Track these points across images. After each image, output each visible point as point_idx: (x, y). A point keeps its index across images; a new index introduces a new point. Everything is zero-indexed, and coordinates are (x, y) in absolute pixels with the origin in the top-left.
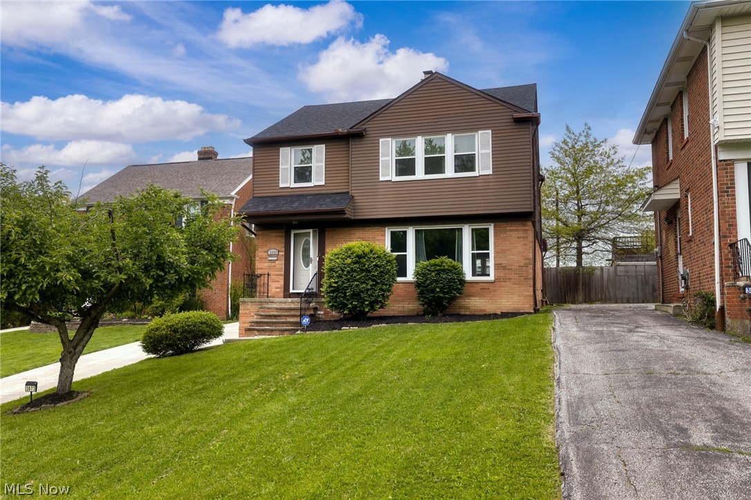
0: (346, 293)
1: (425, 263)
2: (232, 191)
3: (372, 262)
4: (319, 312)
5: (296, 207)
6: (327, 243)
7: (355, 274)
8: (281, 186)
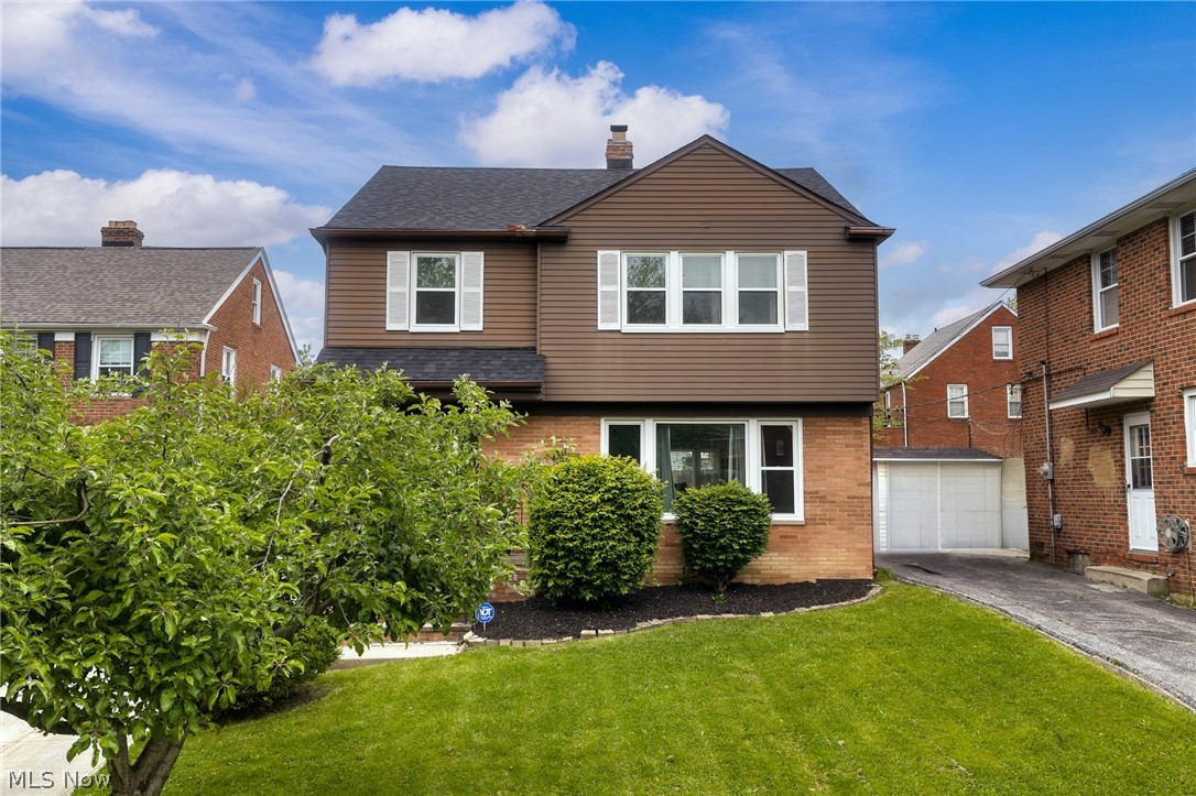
2: (203, 316)
5: (436, 374)
8: (390, 327)
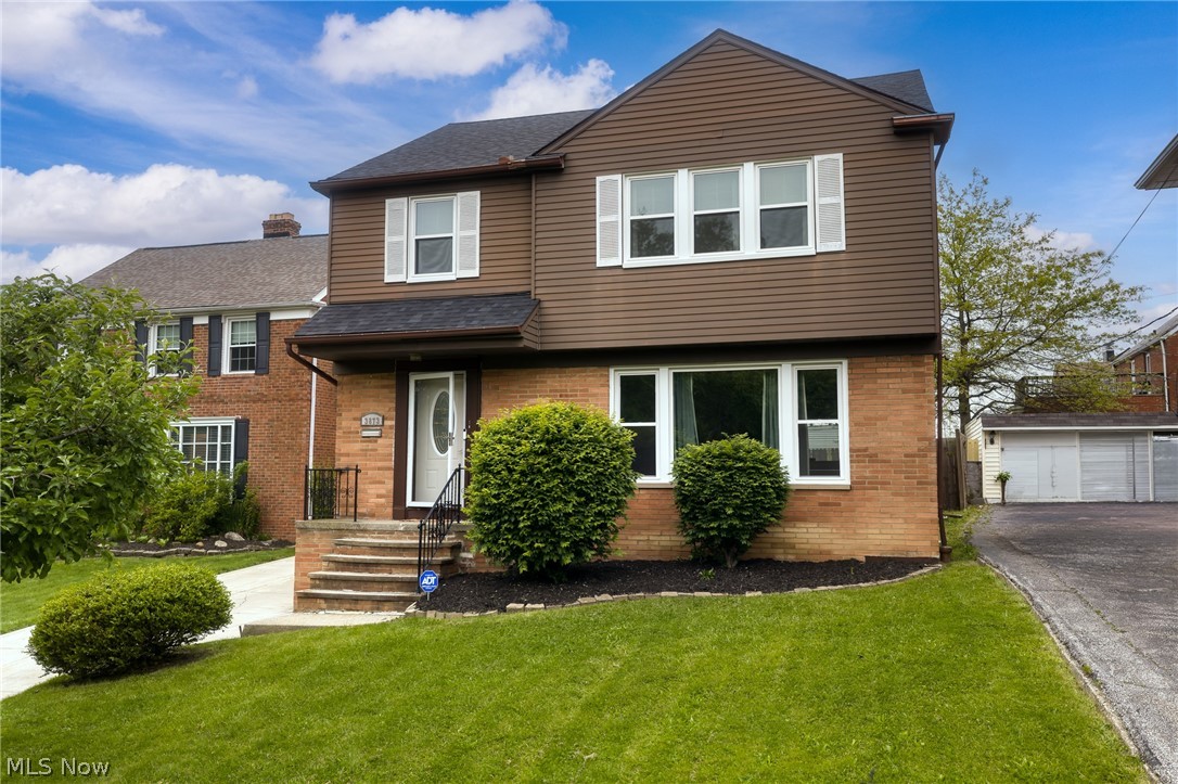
0: (517, 522)
1: (699, 448)
2: (315, 294)
3: (577, 452)
4: (464, 555)
5: (418, 324)
6: (485, 401)
7: (539, 480)
8: (388, 279)
